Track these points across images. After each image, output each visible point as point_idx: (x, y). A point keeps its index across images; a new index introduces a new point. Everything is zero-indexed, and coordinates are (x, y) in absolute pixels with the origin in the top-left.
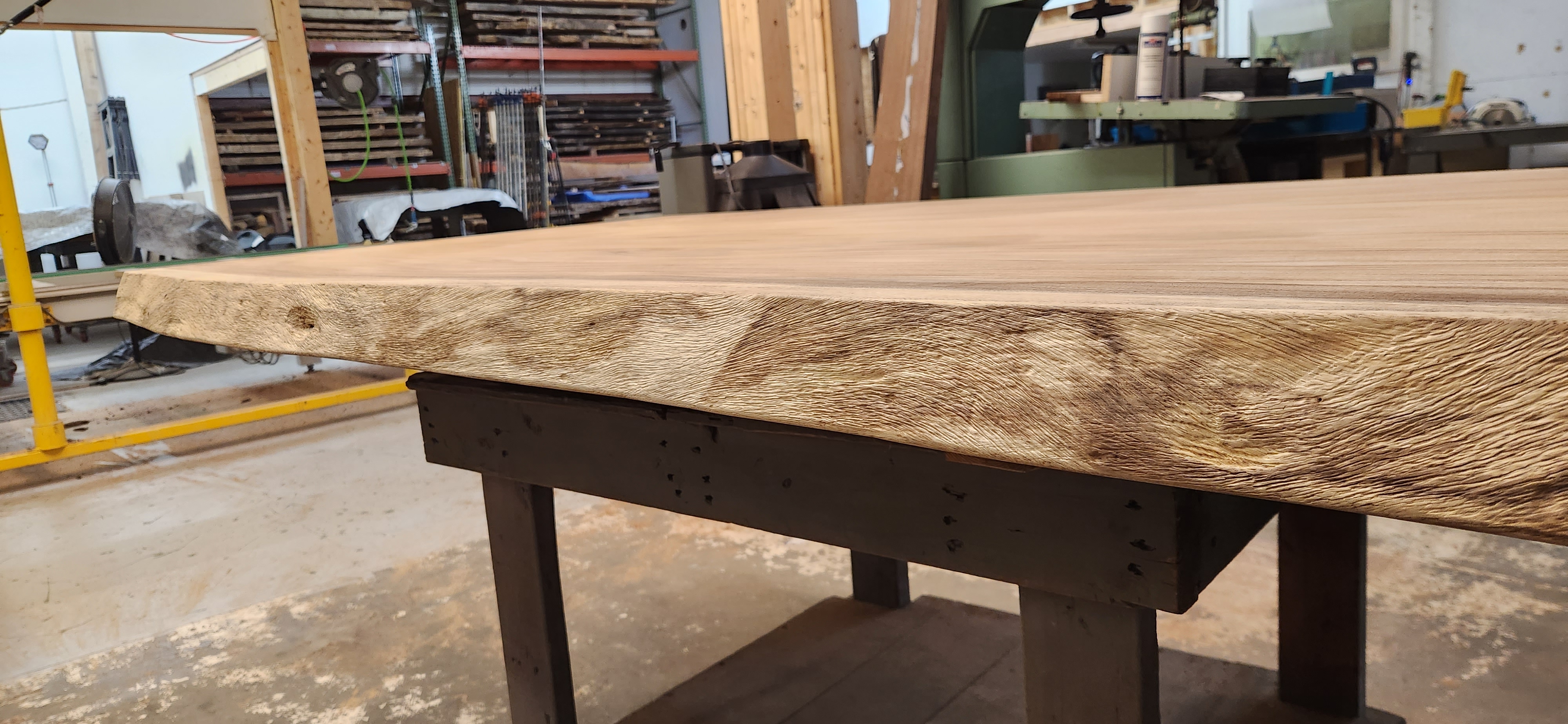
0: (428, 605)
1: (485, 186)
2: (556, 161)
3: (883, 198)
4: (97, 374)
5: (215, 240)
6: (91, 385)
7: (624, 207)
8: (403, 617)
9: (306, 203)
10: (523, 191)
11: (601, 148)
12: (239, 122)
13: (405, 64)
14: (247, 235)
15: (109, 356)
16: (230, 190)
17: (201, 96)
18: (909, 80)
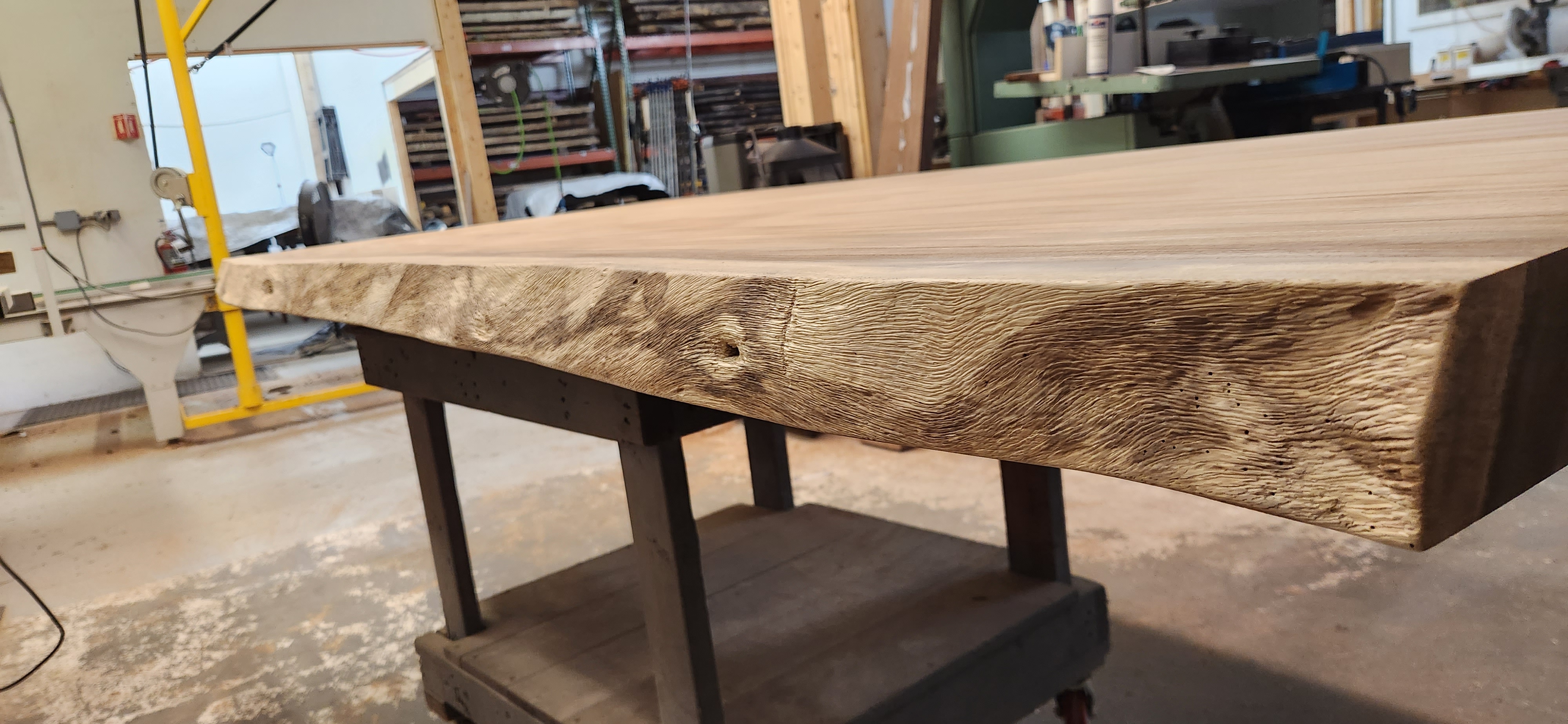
3: (891, 171)
4: (307, 349)
6: (302, 358)
9: (472, 195)
10: (673, 174)
13: (577, 59)
14: (433, 224)
16: (418, 184)
17: (391, 102)
18: (909, 66)
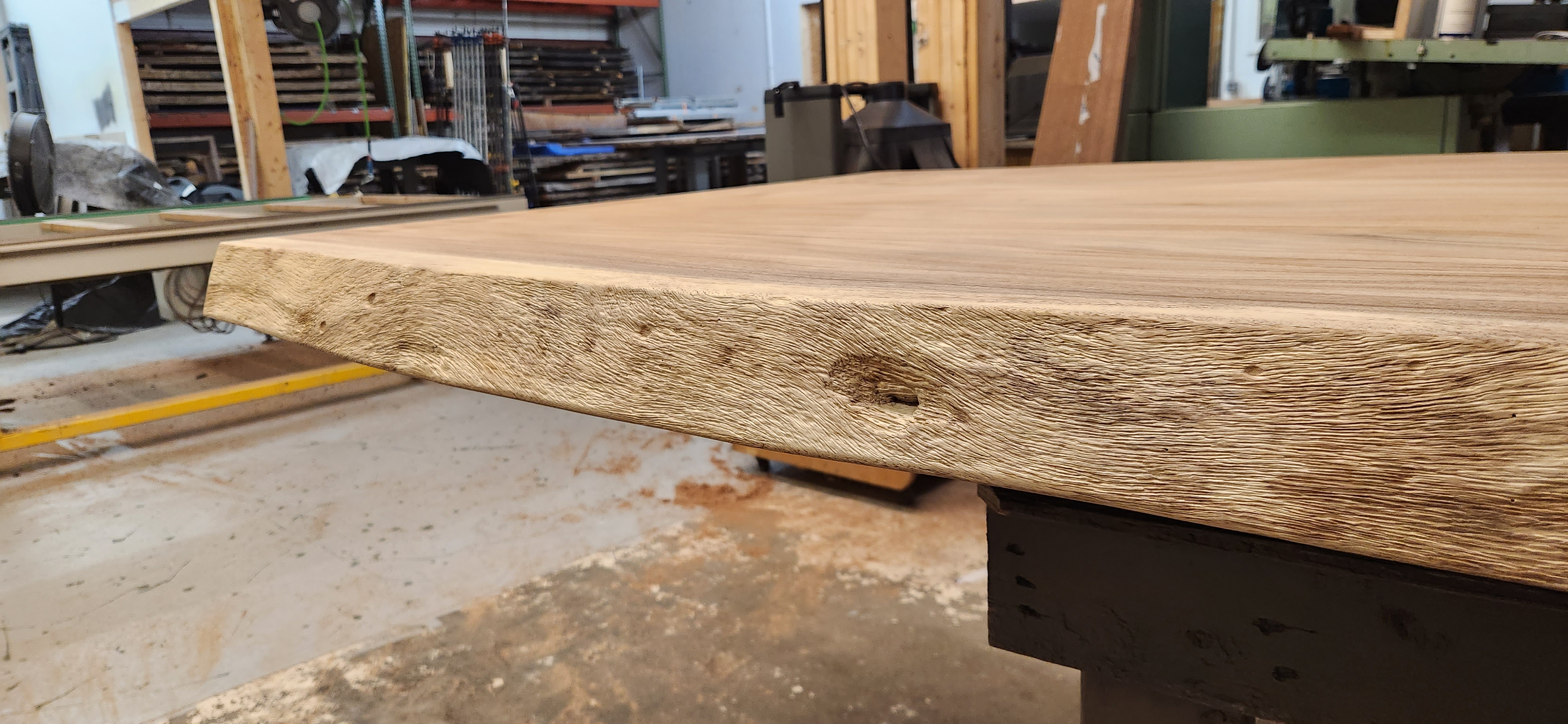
0: (530, 668)
1: (441, 135)
2: (519, 111)
4: (11, 341)
5: (149, 188)
6: (8, 353)
7: (589, 162)
8: (502, 689)
9: (256, 148)
10: (483, 142)
11: (557, 97)
12: (159, 56)
14: (176, 183)
15: (24, 319)
16: (155, 132)
17: (122, 24)
